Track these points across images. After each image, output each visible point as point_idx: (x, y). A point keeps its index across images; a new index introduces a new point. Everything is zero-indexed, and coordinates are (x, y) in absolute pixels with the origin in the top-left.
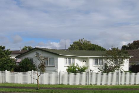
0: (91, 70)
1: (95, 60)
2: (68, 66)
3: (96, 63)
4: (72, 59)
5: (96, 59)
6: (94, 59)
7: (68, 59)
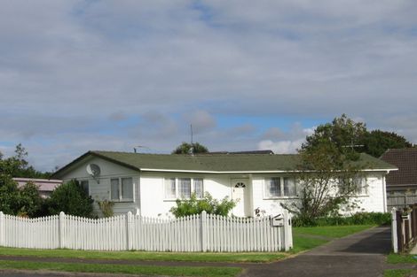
0: (257, 211)
1: (269, 182)
2: (178, 201)
3: (275, 189)
4: (192, 181)
5: (273, 179)
6: (266, 179)
7: (177, 180)
